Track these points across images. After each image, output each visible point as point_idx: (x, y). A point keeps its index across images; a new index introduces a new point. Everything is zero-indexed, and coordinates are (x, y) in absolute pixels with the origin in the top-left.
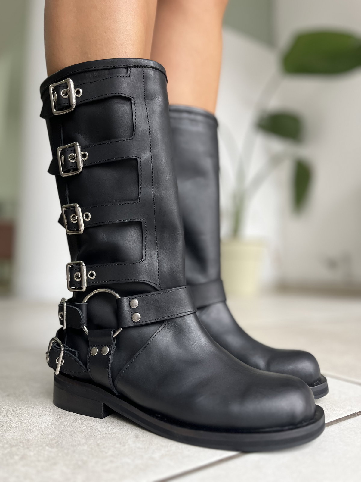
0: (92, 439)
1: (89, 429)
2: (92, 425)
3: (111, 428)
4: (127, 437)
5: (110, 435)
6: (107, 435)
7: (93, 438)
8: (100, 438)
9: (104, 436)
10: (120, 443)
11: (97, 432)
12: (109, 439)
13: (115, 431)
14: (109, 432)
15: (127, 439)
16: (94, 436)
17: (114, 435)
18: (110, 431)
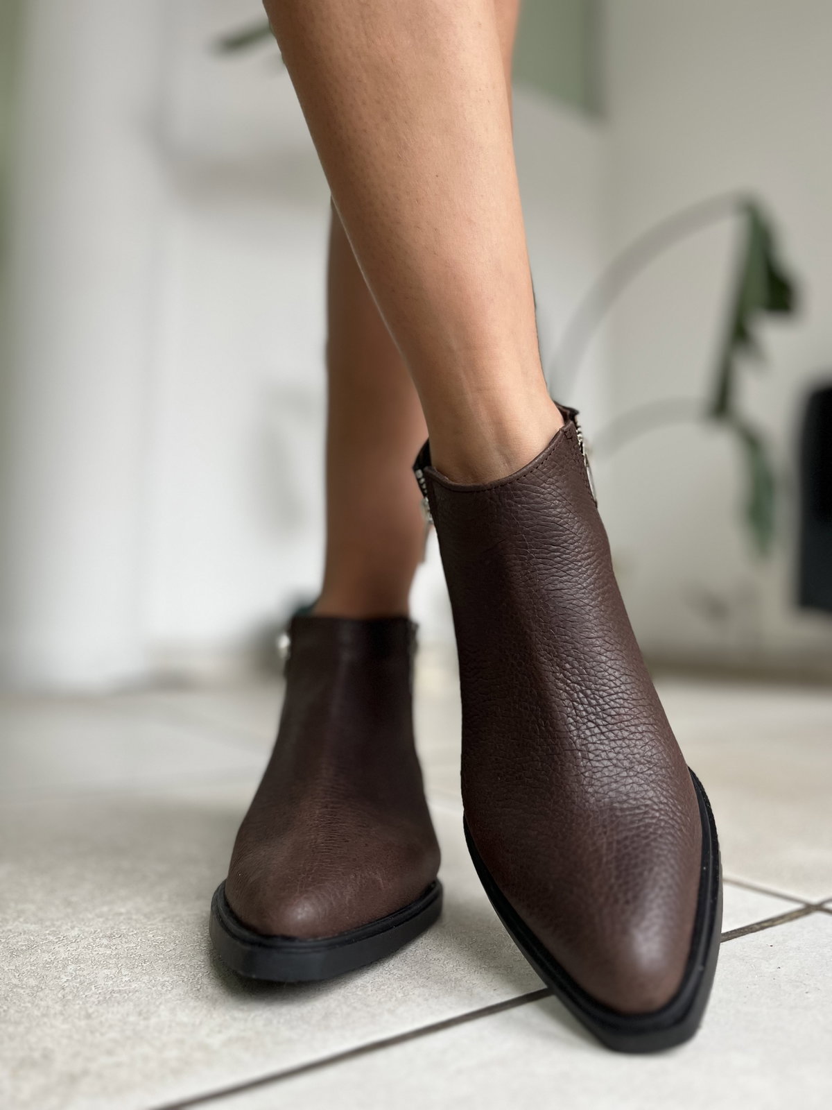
0: (79, 1004)
1: (79, 980)
2: (85, 973)
3: (127, 979)
4: (160, 1001)
5: (121, 995)
6: (115, 995)
7: (81, 1003)
8: (96, 1003)
9: (108, 997)
10: (140, 1014)
11: (93, 988)
12: (116, 1004)
13: (136, 985)
14: (121, 988)
15: (158, 1003)
16: (84, 996)
17: (131, 994)
18: (123, 985)
